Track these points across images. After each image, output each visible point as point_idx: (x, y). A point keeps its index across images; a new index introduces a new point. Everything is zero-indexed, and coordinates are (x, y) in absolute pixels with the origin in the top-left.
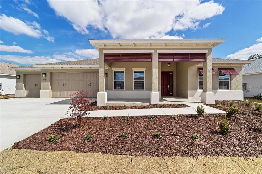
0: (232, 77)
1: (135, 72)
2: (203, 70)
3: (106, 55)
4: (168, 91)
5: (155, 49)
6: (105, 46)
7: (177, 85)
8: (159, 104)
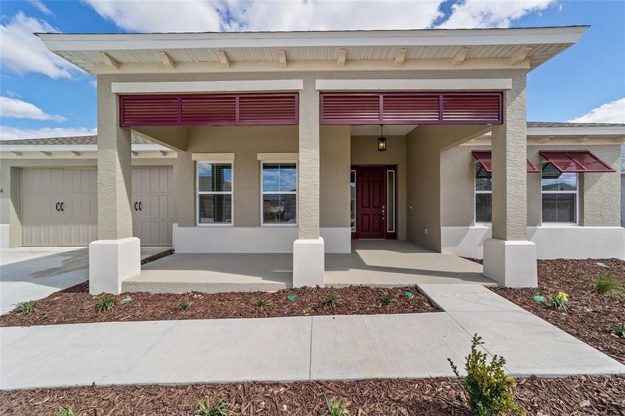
0: (586, 181)
1: (266, 167)
2: (490, 158)
3: (124, 99)
4: (382, 224)
5: (309, 77)
6: (118, 64)
7: (408, 205)
8: (322, 286)
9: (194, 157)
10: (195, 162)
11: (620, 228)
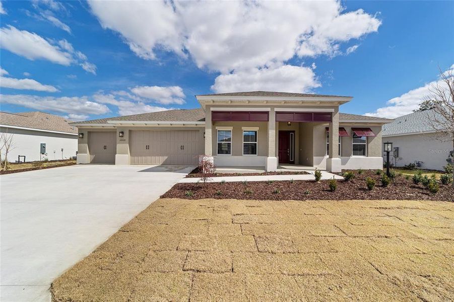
0: (369, 140)
2: (329, 130)
3: (213, 112)
4: (288, 158)
6: (213, 102)
7: (300, 148)
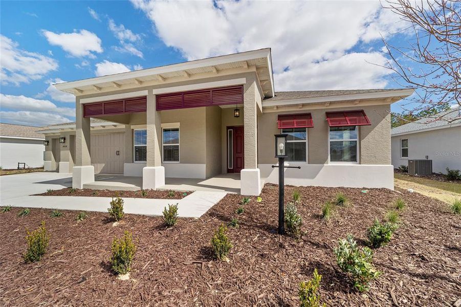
5: (150, 88)
9: (132, 127)
10: (133, 130)
11: (391, 165)
